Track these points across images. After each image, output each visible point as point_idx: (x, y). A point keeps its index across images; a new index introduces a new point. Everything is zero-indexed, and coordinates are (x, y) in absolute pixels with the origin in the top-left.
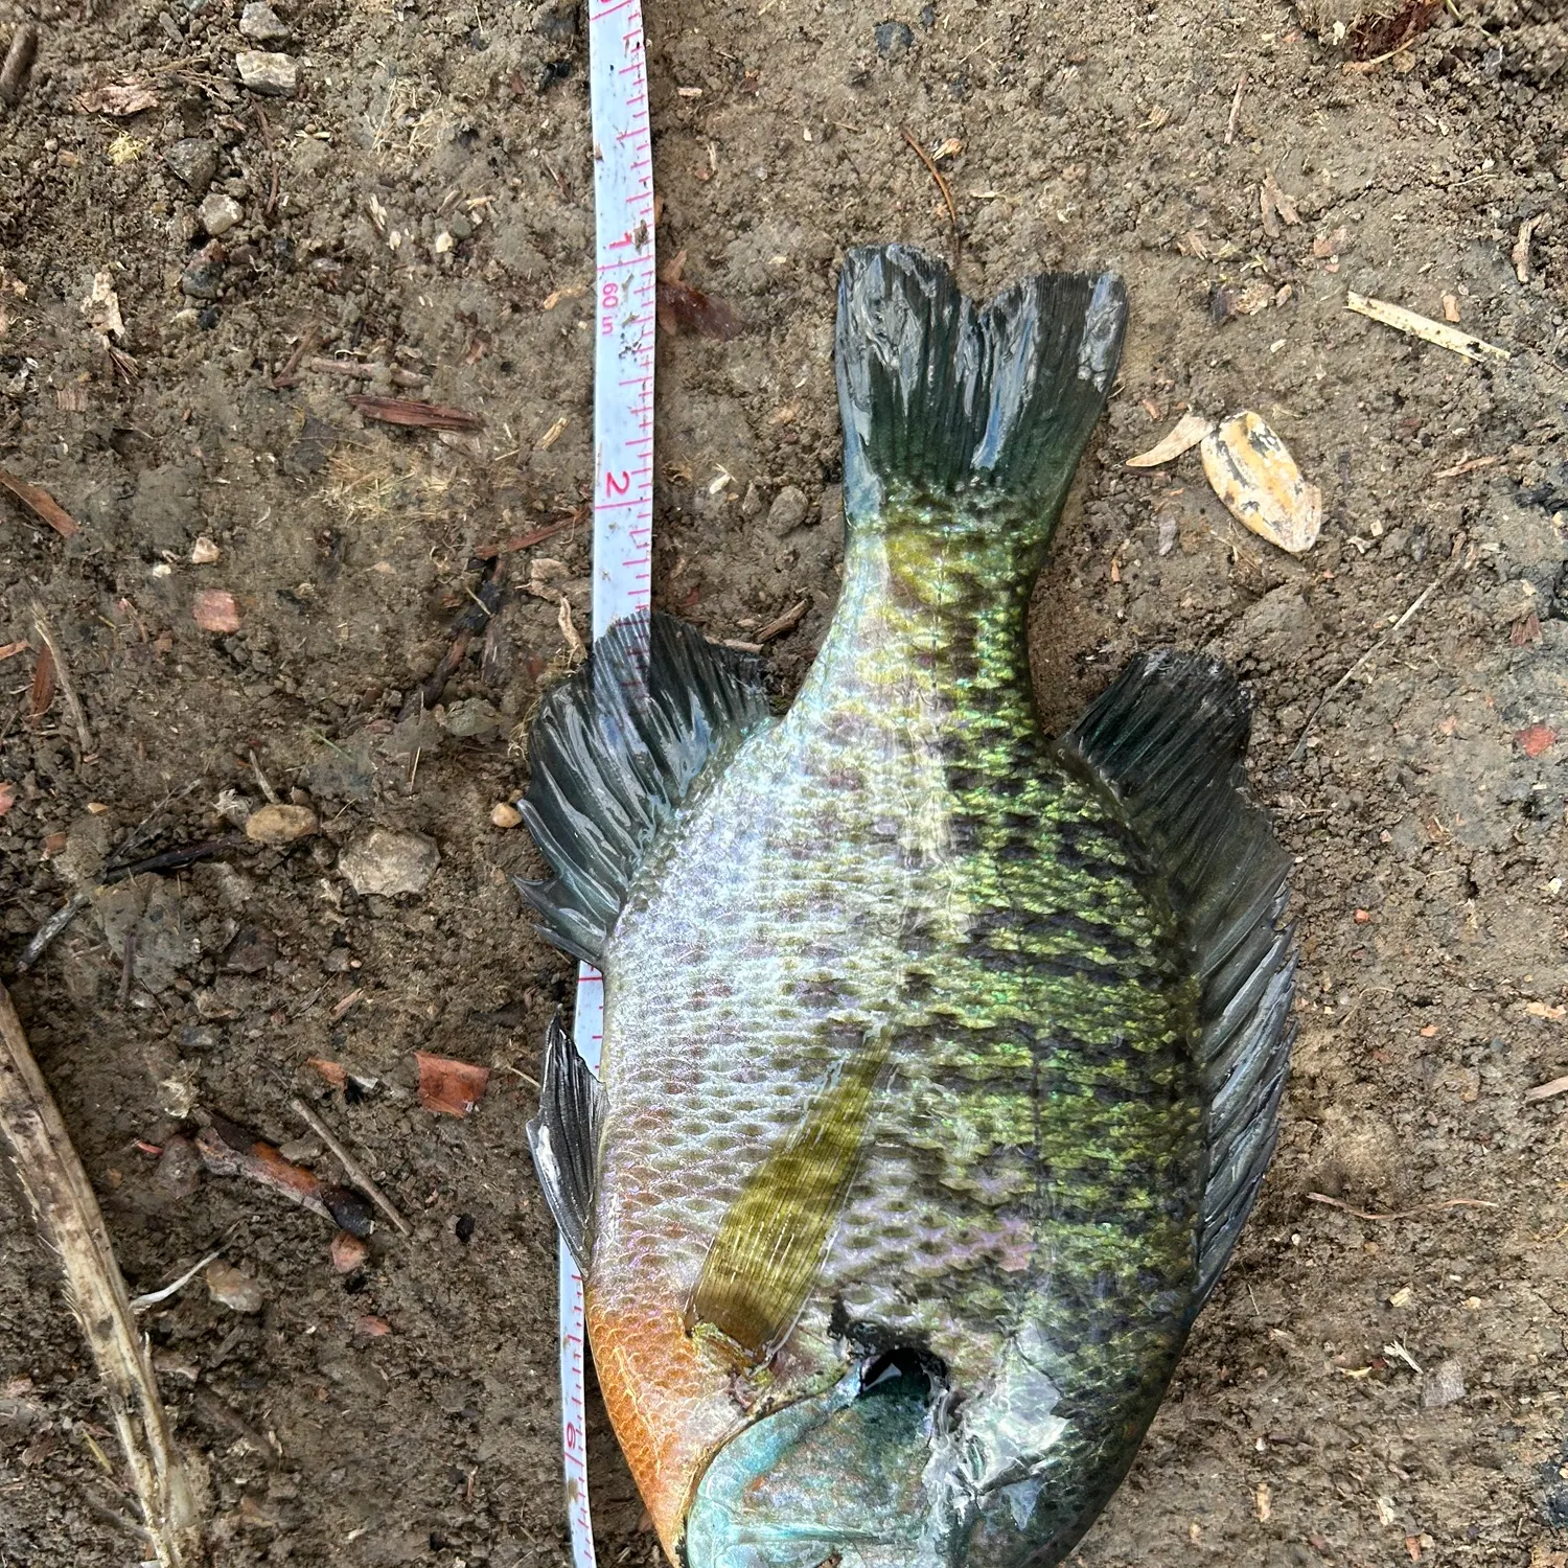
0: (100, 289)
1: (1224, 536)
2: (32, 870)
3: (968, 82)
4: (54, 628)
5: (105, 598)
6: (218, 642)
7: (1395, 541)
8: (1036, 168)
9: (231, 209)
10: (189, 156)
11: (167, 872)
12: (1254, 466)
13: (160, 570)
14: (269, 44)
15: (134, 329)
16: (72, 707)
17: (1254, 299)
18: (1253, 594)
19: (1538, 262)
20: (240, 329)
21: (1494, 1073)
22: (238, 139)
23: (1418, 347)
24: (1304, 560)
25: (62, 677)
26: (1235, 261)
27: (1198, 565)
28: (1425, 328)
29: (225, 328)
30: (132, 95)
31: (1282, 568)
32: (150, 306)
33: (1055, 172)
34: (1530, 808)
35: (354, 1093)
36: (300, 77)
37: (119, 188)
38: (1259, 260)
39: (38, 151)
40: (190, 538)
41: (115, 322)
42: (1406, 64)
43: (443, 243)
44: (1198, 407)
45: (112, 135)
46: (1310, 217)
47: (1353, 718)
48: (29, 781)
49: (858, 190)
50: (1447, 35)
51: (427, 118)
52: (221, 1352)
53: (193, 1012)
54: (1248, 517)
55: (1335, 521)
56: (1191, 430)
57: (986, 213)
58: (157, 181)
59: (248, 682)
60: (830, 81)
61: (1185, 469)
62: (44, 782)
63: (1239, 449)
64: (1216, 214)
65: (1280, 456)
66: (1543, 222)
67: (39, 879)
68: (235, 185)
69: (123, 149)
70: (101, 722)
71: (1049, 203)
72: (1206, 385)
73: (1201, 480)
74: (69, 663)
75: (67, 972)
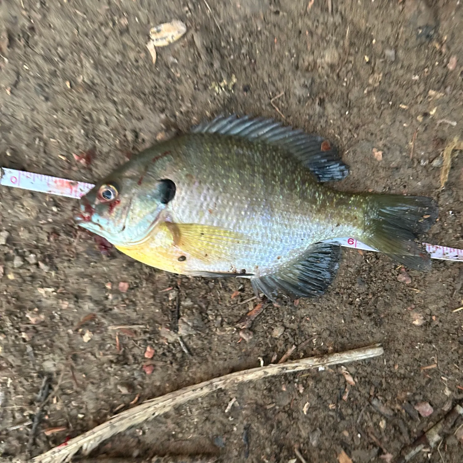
0: (41, 291)
1: (178, 46)
2: (169, 347)
3: (54, 74)
4: (116, 325)
5: (112, 312)
6: (131, 289)
7: (190, 6)
8: (79, 64)
9: (32, 256)
10: (18, 262)
11: (179, 317)
12: (164, 34)
13: (110, 297)
15: (54, 286)
16: (135, 327)
17: (124, 22)
18: (192, 43)
20: (61, 262)
21: (321, 21)
22: (16, 250)
24: (188, 29)
25: (128, 326)
26: (114, 24)
27: (182, 54)
29: (59, 265)
31: (189, 36)
32: (48, 281)
33: (81, 61)
35: (242, 290)
36: (6, 230)
37: (20, 280)
38: (116, 18)
39: (6, 296)
40: (105, 288)
41: (50, 290)
43: (55, 209)
44: (146, 43)
45: (7, 278)
47: (229, 28)
48: (148, 342)
49: (71, 108)
51: (25, 204)
52: (291, 339)
53: (212, 320)
54: (175, 39)
55: (182, 19)
56: (151, 47)
57: (86, 80)
58: (21, 271)
59: (142, 285)
60: (44, 107)
61: (159, 51)
62: (150, 339)
63: (159, 36)
64: (102, 24)
65: (163, 27)
67: (172, 347)
68: (27, 253)
69: (11, 277)
70: (140, 322)
71: (88, 64)
72: (141, 40)
73: (163, 48)
74: (125, 325)
75: (195, 347)
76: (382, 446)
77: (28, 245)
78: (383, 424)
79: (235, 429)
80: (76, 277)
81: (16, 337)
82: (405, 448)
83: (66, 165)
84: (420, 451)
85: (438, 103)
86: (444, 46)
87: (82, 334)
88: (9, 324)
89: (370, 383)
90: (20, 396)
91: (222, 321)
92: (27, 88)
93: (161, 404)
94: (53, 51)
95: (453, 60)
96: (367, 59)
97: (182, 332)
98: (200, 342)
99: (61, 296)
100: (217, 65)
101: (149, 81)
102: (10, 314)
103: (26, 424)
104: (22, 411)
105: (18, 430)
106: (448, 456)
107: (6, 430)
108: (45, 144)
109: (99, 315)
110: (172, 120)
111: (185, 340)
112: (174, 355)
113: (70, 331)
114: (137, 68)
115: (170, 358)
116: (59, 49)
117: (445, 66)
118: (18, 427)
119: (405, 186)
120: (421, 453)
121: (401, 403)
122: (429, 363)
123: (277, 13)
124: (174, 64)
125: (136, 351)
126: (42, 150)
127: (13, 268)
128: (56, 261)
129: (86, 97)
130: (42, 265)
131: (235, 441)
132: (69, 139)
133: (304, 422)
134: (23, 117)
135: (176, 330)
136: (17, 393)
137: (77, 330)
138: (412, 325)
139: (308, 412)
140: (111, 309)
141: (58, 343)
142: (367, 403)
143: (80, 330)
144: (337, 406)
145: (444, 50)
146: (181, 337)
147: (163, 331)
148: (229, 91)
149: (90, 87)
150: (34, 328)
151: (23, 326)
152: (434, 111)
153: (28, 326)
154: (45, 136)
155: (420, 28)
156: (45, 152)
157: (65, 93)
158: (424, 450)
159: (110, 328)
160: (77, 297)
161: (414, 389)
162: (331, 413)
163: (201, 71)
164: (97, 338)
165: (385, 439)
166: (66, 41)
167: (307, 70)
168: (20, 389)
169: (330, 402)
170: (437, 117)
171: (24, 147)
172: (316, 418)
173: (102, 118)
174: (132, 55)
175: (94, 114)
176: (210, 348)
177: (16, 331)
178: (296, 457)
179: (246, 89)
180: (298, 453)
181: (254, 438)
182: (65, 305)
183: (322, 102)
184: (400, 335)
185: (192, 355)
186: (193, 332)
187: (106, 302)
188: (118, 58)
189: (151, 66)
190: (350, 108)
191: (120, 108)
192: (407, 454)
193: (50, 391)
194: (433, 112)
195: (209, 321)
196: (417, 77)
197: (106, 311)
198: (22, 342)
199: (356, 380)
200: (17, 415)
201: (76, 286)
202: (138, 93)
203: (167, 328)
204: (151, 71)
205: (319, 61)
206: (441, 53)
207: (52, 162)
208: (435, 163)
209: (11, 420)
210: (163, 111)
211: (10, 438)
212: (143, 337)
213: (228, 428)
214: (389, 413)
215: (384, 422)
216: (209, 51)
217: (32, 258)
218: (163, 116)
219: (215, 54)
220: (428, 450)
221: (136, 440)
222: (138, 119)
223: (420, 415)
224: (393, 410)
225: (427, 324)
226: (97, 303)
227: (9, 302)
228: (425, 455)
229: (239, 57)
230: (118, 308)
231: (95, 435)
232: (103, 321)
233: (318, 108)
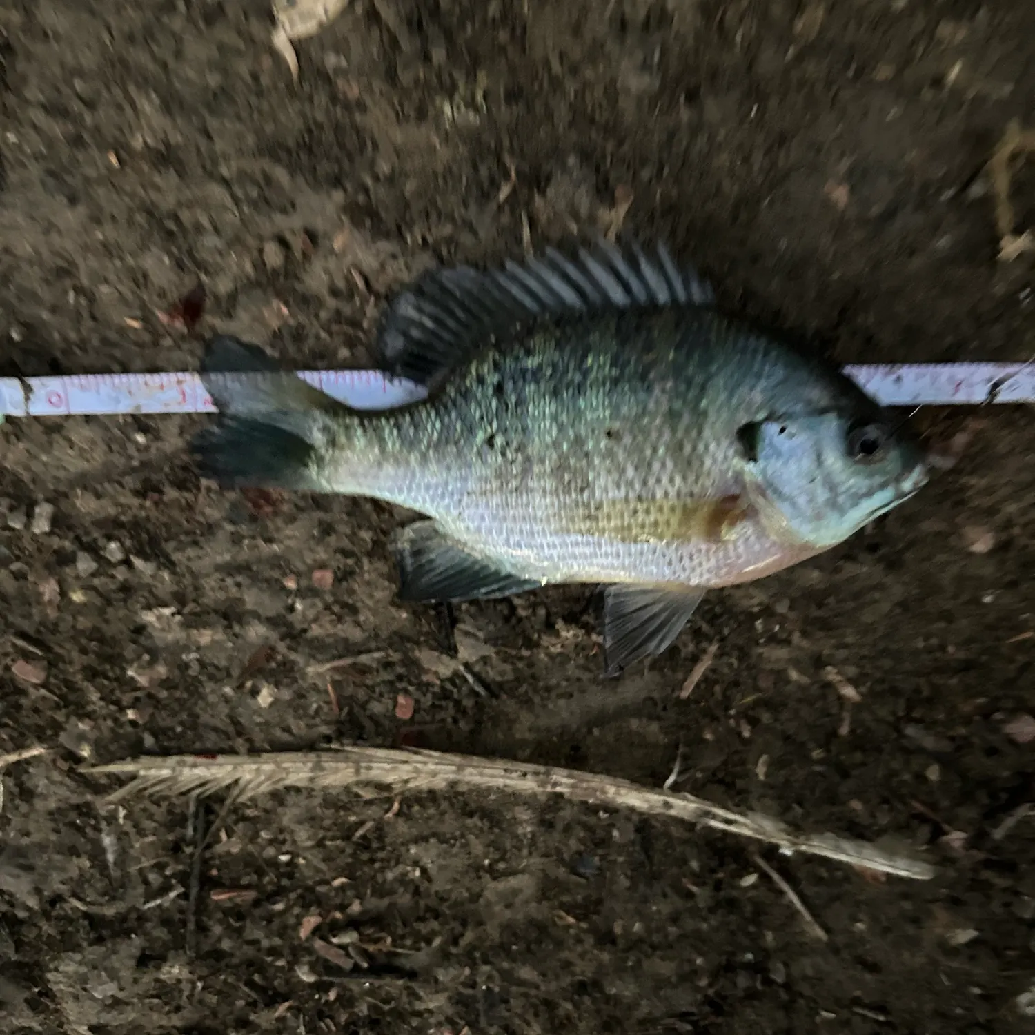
0: (150, 616)
2: (442, 688)
4: (321, 662)
5: (309, 636)
6: (339, 579)
8: (128, 110)
9: (114, 545)
10: (85, 563)
11: (454, 623)
13: (299, 605)
14: (30, 515)
15: (173, 602)
16: (364, 659)
20: (179, 549)
22: (78, 538)
25: (348, 660)
29: (177, 556)
30: (50, 589)
32: (160, 594)
36: (48, 501)
37: (98, 602)
40: (284, 588)
41: (167, 611)
43: (141, 438)
45: (71, 602)
48: (399, 685)
51: (74, 437)
53: (527, 618)
58: (96, 581)
59: (361, 568)
62: (401, 677)
67: (448, 686)
68: (102, 542)
69: (78, 597)
70: (373, 645)
74: (340, 657)
75: (498, 679)
77: (99, 525)
79: (616, 833)
80: (218, 576)
81: (116, 720)
87: (255, 692)
88: (94, 696)
89: (895, 692)
90: (151, 839)
91: (549, 614)
97: (465, 653)
98: (508, 667)
99: (195, 621)
104: (160, 867)
105: (159, 906)
108: (91, 300)
109: (282, 646)
111: (477, 668)
112: (457, 703)
113: (228, 690)
115: (451, 711)
118: (159, 901)
122: (1016, 629)
125: (376, 708)
127: (78, 577)
128: (168, 547)
130: (138, 562)
131: (621, 859)
135: (452, 651)
136: (141, 833)
137: (240, 687)
138: (968, 554)
139: (767, 775)
140: (304, 631)
143: (249, 684)
146: (466, 665)
147: (426, 657)
150: (150, 696)
151: (126, 699)
153: (139, 694)
154: (86, 282)
156: (94, 318)
157: (110, 180)
159: (310, 670)
160: (230, 617)
164: (286, 694)
168: (148, 825)
169: (812, 745)
176: (533, 676)
177: (112, 707)
178: (757, 869)
180: (758, 860)
182: (205, 638)
185: (497, 697)
186: (489, 651)
187: (290, 618)
193: (212, 817)
195: (520, 621)
197: (295, 636)
198: (130, 729)
199: (863, 690)
200: (152, 877)
201: (220, 595)
203: (432, 649)
209: (141, 889)
212: (386, 676)
213: (600, 834)
214: (943, 746)
215: (936, 767)
217: (114, 550)
225: (1004, 547)
226: (272, 622)
227: (84, 652)
230: (319, 625)
232: (293, 656)
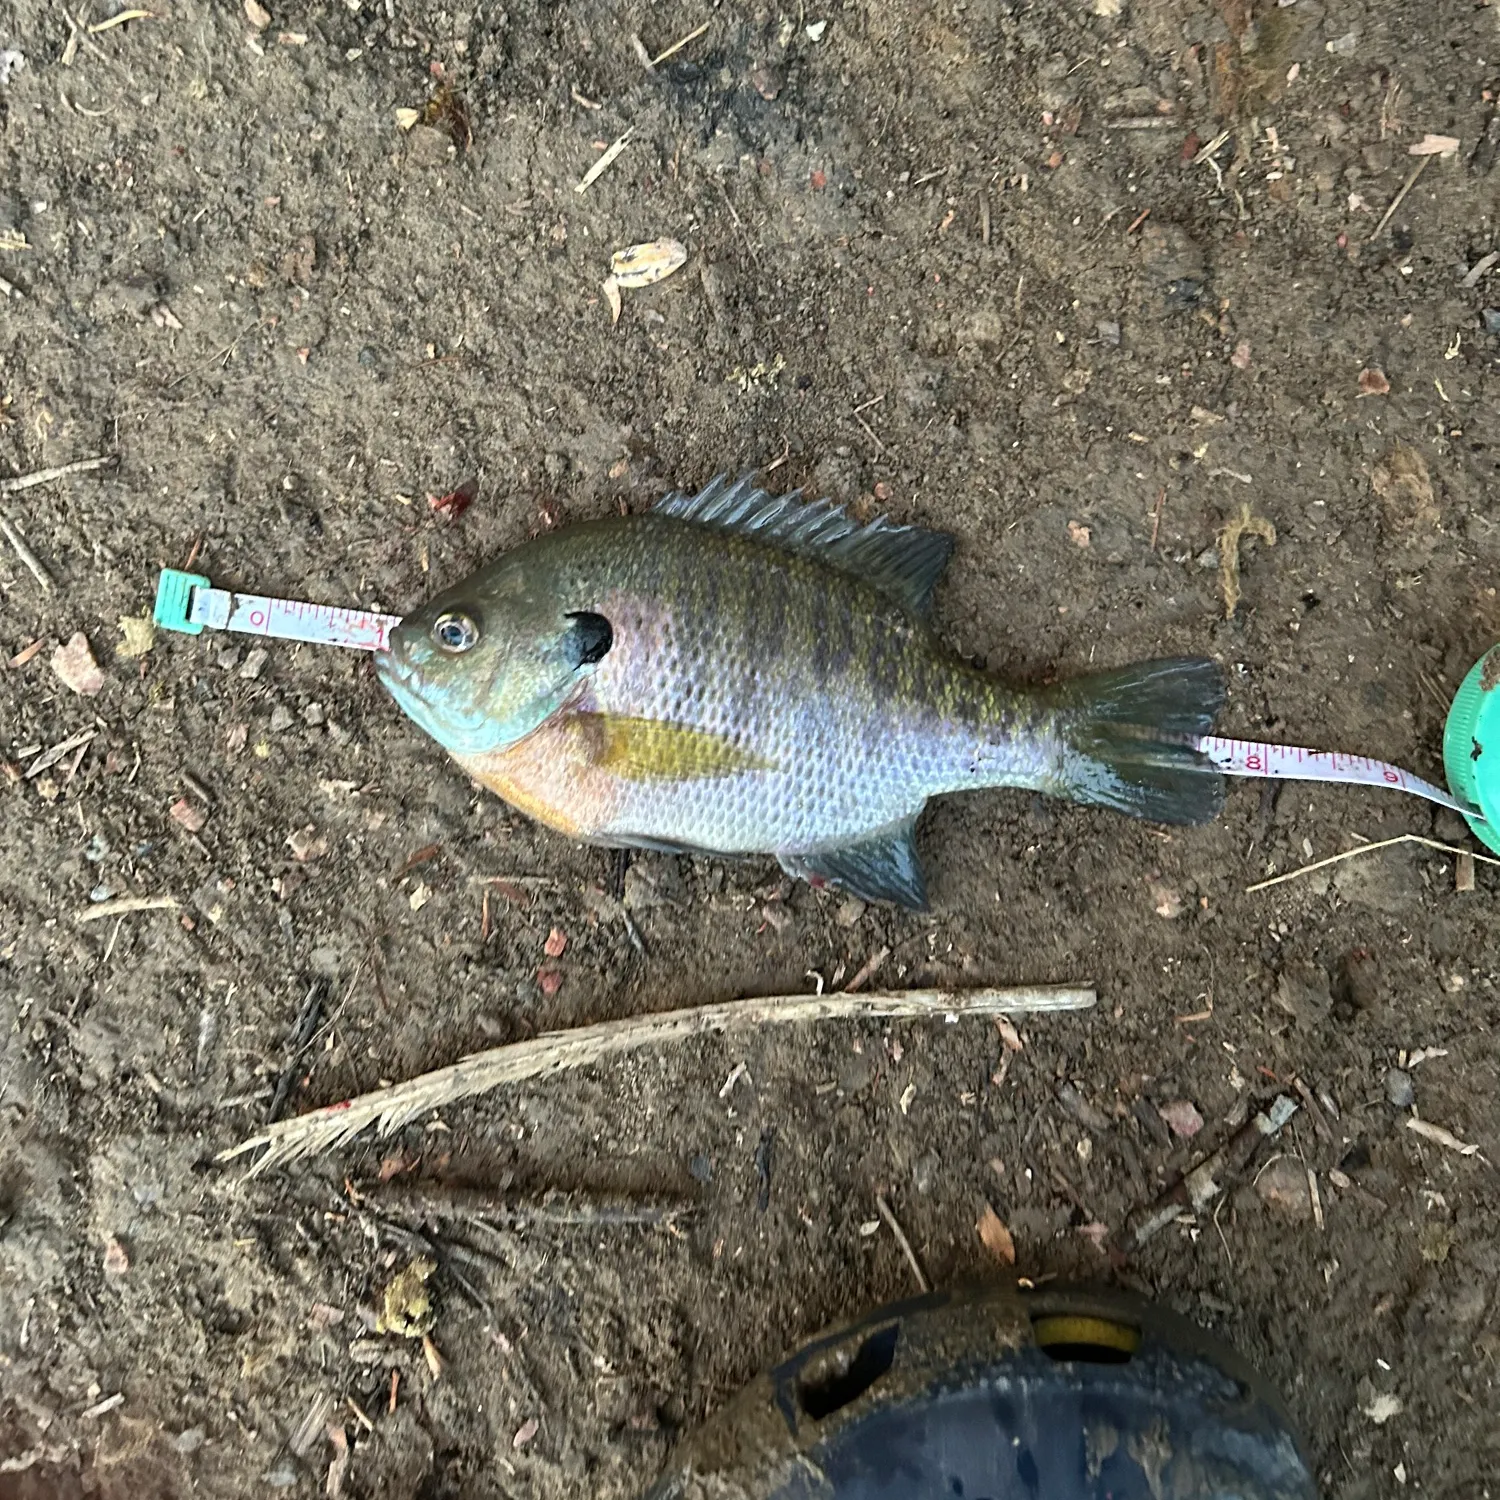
0: (327, 787)
1: (667, 290)
2: (599, 933)
3: (402, 328)
4: (485, 874)
5: (480, 844)
7: (698, 211)
8: (457, 312)
9: (315, 706)
10: (281, 718)
11: (628, 864)
12: (637, 265)
13: (479, 809)
14: (242, 658)
15: (354, 778)
16: (528, 881)
17: (559, 234)
18: (697, 287)
19: (593, 98)
20: (376, 724)
21: (967, 256)
22: (281, 692)
23: (612, 166)
24: (691, 256)
25: (513, 880)
26: (538, 237)
27: (676, 307)
28: (606, 160)
29: (372, 732)
30: (237, 736)
31: (692, 267)
32: (345, 766)
33: (462, 306)
34: (849, 195)
36: (264, 648)
37: (280, 760)
38: (543, 226)
39: (245, 794)
41: (347, 786)
42: (475, 122)
44: (602, 280)
45: (253, 754)
46: (531, 195)
47: (775, 261)
48: (554, 918)
49: (432, 399)
50: (469, 97)
52: (878, 932)
54: (663, 275)
55: (679, 236)
56: (610, 287)
57: (469, 344)
58: (285, 739)
60: (376, 392)
61: (627, 296)
62: (559, 910)
63: (629, 268)
64: (513, 237)
65: (639, 250)
66: (575, 88)
67: (606, 932)
68: (304, 701)
69: (262, 751)
70: (540, 870)
71: (476, 313)
72: (592, 272)
73: (636, 291)
74: (505, 874)
75: (658, 936)
76: (1082, 1202)
77: (307, 683)
78: (1084, 1149)
79: (740, 1138)
80: (408, 760)
81: (258, 888)
82: (1137, 1210)
83: (411, 516)
84: (1172, 1221)
85: (1209, 434)
86: (1225, 319)
87: (409, 891)
88: (245, 858)
89: (1056, 1047)
90: (252, 1028)
91: (724, 879)
92: (344, 354)
93: (577, 1045)
94: (406, 282)
95: (1244, 348)
96: (1061, 338)
97: (632, 898)
98: (670, 926)
99: (371, 802)
100: (746, 332)
101: (601, 356)
102: (250, 834)
103: (258, 1095)
104: (252, 1062)
105: (237, 1107)
106: (1239, 1240)
107: (211, 1108)
108: (369, 469)
109: (450, 849)
110: (646, 439)
111: (638, 919)
112: (610, 953)
113: (382, 882)
114: (579, 327)
115: (602, 959)
116: (419, 279)
117: (1227, 361)
118: (239, 1100)
119: (1139, 605)
120: (1175, 1227)
121: (1127, 1102)
122: (1192, 1008)
123: (877, 235)
124: (655, 324)
125: (525, 937)
126: (360, 480)
127: (268, 731)
128: (367, 721)
129: (465, 378)
130: (334, 729)
131: (738, 1169)
132: (421, 462)
133: (901, 1133)
134: (327, 410)
135: (619, 892)
136: (244, 1019)
137: (397, 881)
138: (1153, 916)
139: (910, 1109)
140: (477, 838)
141: (349, 908)
142: (1049, 1095)
143: (405, 881)
144: (979, 1098)
145: (1223, 329)
146: (629, 912)
147: (591, 894)
148: (769, 387)
149: (476, 361)
150: (301, 870)
151: (277, 866)
152: (1203, 451)
153: (289, 864)
154: (369, 452)
155: (1172, 283)
156: (366, 485)
157: (421, 367)
158: (1180, 1219)
159: (471, 880)
160: (406, 805)
161: (1160, 1068)
162: (966, 1115)
163: (712, 343)
164: (440, 901)
165: (1090, 1186)
166: (435, 263)
167: (934, 352)
168: (255, 1011)
169: (963, 1087)
170: (1209, 462)
171: (321, 473)
172: (929, 1124)
173: (497, 424)
174: (570, 301)
175: (480, 414)
176: (693, 942)
177: (259, 874)
178: (880, 1217)
179: (805, 383)
180: (883, 1207)
181: (782, 1164)
182: (375, 822)
183: (962, 421)
184: (1126, 937)
185: (652, 956)
186: (657, 902)
187: (466, 820)
188: (542, 306)
189: (608, 325)
190: (1022, 435)
191: (537, 408)
192: (1140, 1225)
193: (322, 1020)
194: (1200, 453)
195: (694, 878)
196: (1166, 380)
197: (465, 841)
198: (269, 901)
199: (1025, 1038)
200: (238, 1071)
201: (405, 781)
202: (579, 379)
203: (598, 887)
204: (609, 337)
205: (960, 334)
206: (1217, 334)
207: (380, 507)
208: (1205, 560)
209: (224, 1083)
210: (627, 419)
211: (218, 1128)
212: (544, 905)
213: (723, 1135)
214: (1097, 1121)
215: (1088, 1143)
216: (731, 304)
217: (313, 712)
218: (626, 430)
219: (744, 309)
220: (1191, 1220)
221: (509, 1151)
222: (575, 433)
223: (1172, 1133)
224: (1110, 1116)
225: (1189, 917)
226: (448, 820)
227: (250, 808)
228: (1184, 1232)
229: (792, 319)
230: (495, 836)
231: (417, 1093)
232: (458, 862)
233: (953, 431)
